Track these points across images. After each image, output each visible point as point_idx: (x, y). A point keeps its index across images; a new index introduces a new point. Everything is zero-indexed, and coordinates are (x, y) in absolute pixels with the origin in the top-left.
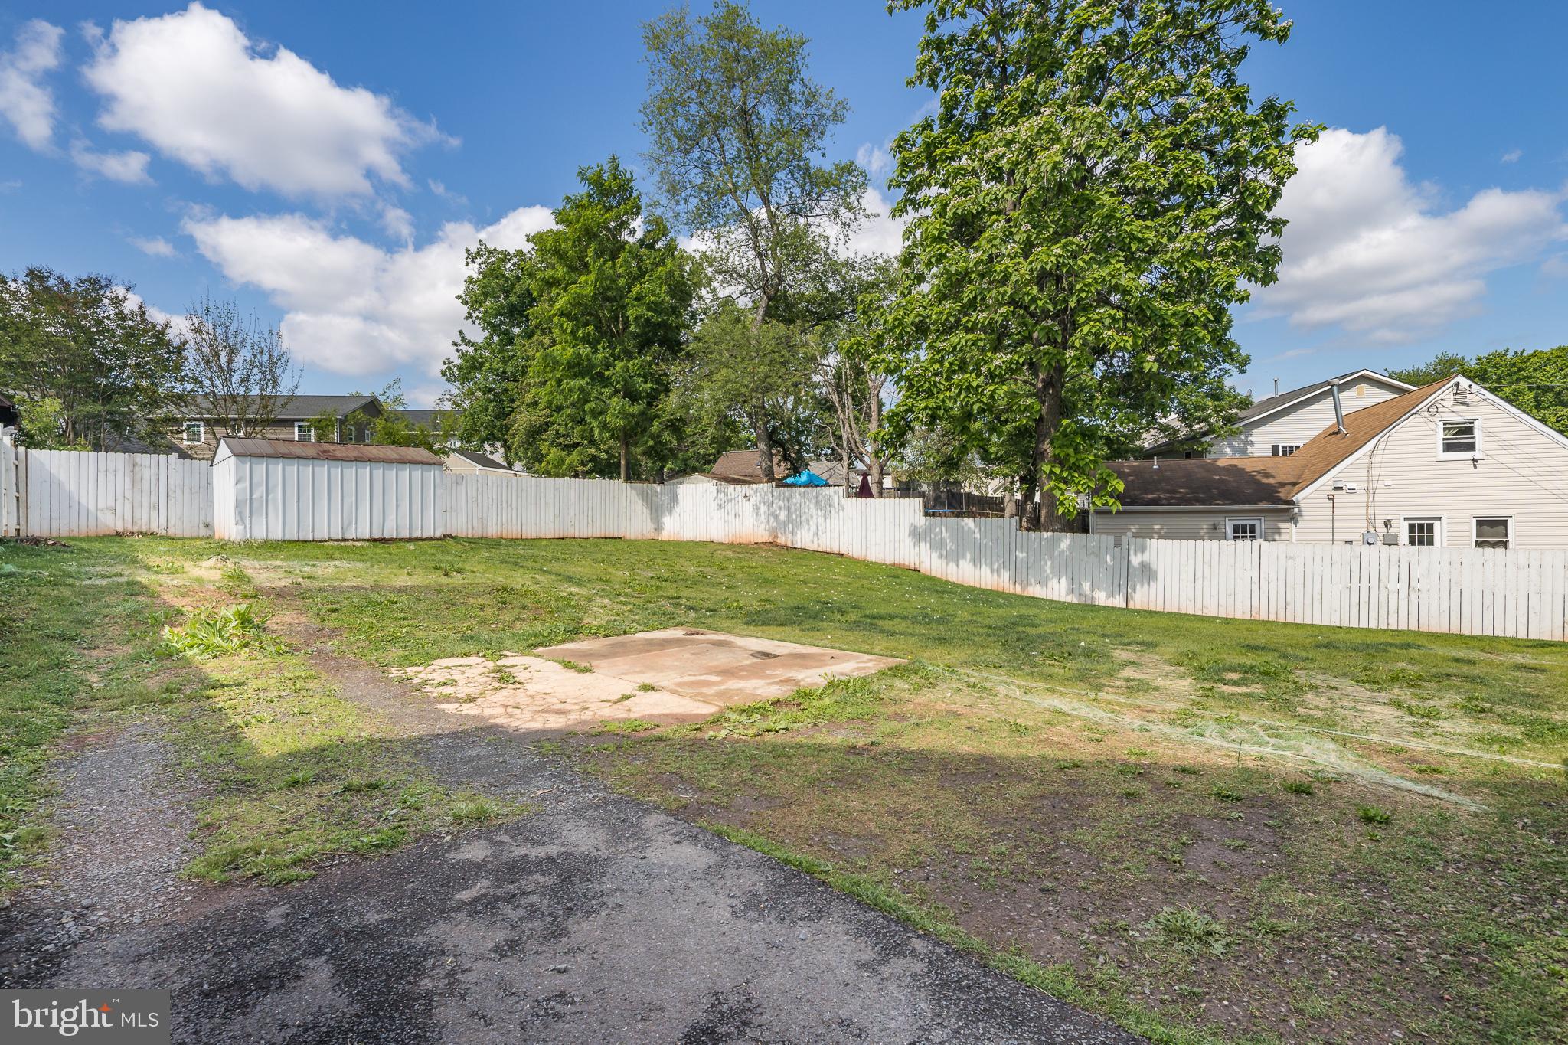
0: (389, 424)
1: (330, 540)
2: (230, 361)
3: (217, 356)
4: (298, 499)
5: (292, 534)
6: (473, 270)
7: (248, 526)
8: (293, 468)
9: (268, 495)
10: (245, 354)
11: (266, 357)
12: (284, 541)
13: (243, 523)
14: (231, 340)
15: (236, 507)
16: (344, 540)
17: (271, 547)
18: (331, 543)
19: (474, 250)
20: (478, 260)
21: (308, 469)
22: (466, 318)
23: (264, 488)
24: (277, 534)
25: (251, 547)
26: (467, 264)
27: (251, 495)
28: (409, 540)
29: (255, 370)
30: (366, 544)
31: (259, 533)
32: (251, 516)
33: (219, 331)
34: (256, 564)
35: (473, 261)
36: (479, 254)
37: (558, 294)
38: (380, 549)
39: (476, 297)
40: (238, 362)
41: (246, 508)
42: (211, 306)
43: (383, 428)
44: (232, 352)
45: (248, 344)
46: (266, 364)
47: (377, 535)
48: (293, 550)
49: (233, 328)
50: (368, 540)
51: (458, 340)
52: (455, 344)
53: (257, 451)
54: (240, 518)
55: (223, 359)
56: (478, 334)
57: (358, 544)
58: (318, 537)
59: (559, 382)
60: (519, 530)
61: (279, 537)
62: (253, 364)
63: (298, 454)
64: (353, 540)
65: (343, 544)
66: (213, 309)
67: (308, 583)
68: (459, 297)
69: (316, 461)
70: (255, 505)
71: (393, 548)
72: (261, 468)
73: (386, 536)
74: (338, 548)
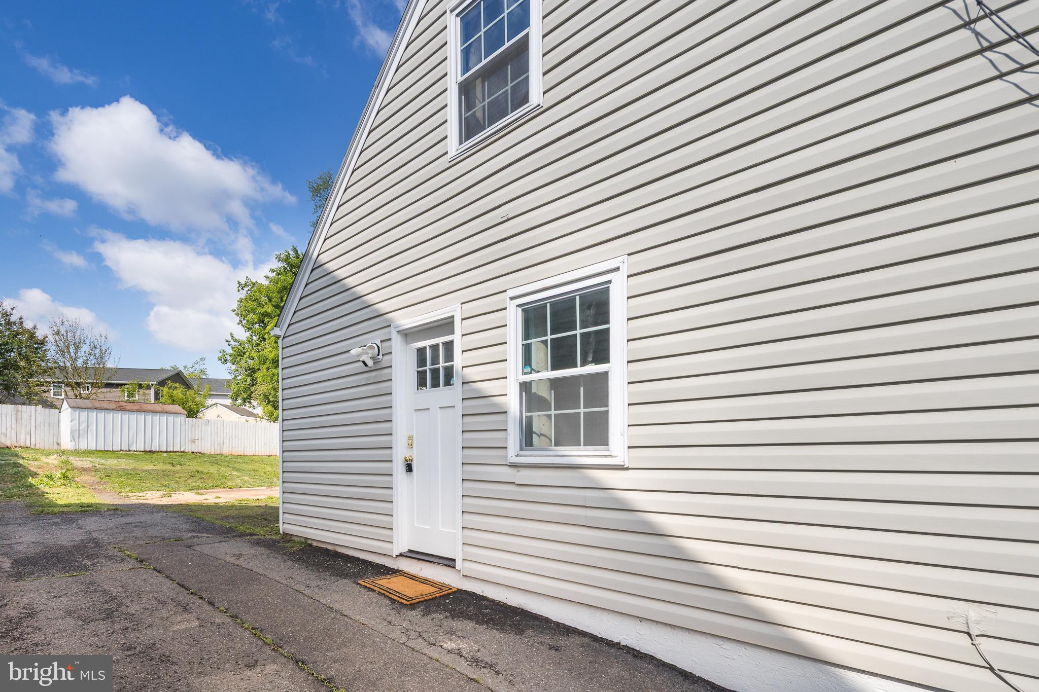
0: (171, 391)
1: (121, 450)
2: (76, 353)
3: (68, 348)
4: (105, 430)
5: (101, 447)
6: (243, 294)
7: (77, 443)
8: (101, 415)
9: (88, 428)
10: (85, 348)
11: (98, 350)
12: (96, 451)
13: (75, 441)
14: (77, 341)
15: (71, 433)
16: (129, 451)
17: (88, 453)
18: (122, 452)
19: (243, 282)
20: (246, 289)
21: (110, 415)
22: (239, 324)
23: (86, 424)
24: (92, 447)
25: (78, 453)
26: (239, 291)
27: (79, 427)
28: (166, 452)
29: (92, 358)
30: (141, 453)
31: (83, 446)
32: (79, 438)
33: (69, 334)
34: (77, 459)
35: (242, 289)
36: (246, 285)
37: (269, 321)
38: (147, 456)
39: (243, 312)
40: (81, 353)
41: (76, 434)
42: (65, 320)
43: (167, 392)
44: (78, 347)
45: (87, 342)
46: (98, 355)
47: (148, 449)
48: (100, 454)
49: (78, 334)
50: (142, 451)
51: (229, 338)
52: (227, 341)
53: (83, 406)
54: (73, 438)
55: (72, 350)
56: (242, 334)
57: (136, 453)
58: (115, 449)
59: (268, 369)
60: (242, 451)
61: (94, 448)
62: (90, 354)
63: (105, 407)
64: (134, 451)
65: (128, 453)
66: (66, 321)
67: (100, 466)
68: (234, 311)
69: (114, 411)
70: (81, 432)
71: (155, 455)
72: (84, 414)
73: (153, 449)
74: (125, 455)
